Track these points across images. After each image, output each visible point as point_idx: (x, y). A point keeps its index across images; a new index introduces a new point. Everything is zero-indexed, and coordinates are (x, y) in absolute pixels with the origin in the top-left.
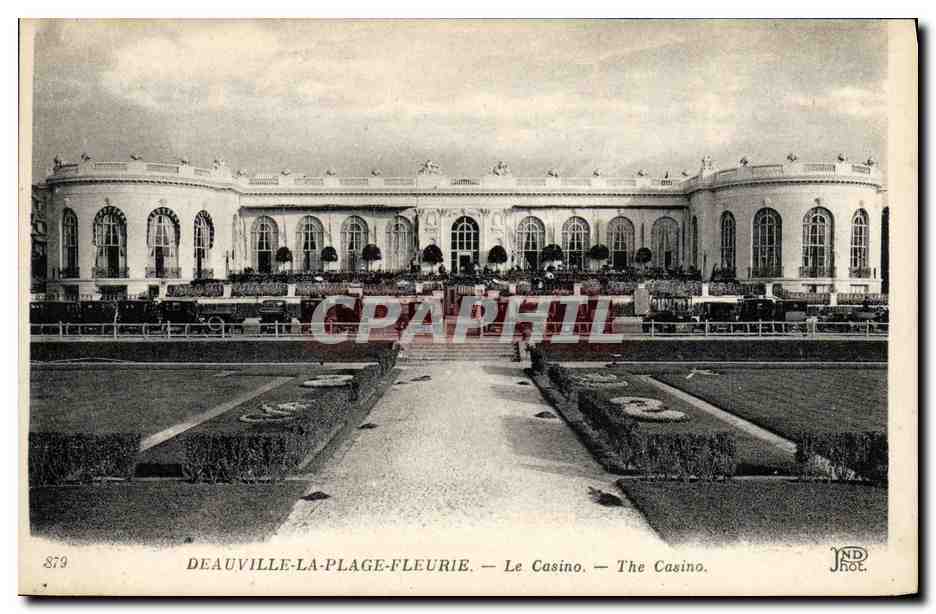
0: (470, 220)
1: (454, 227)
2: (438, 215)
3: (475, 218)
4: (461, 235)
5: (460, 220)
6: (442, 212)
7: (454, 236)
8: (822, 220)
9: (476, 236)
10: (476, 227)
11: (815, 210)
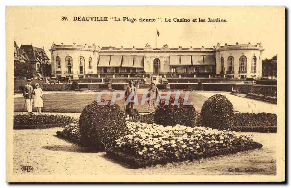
0: (158, 59)
1: (154, 61)
2: (150, 58)
3: (160, 59)
4: (156, 63)
5: (156, 59)
6: (151, 57)
7: (154, 63)
8: (244, 59)
9: (160, 63)
10: (160, 61)
11: (242, 56)
